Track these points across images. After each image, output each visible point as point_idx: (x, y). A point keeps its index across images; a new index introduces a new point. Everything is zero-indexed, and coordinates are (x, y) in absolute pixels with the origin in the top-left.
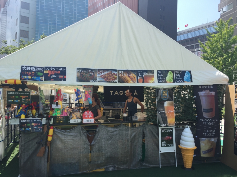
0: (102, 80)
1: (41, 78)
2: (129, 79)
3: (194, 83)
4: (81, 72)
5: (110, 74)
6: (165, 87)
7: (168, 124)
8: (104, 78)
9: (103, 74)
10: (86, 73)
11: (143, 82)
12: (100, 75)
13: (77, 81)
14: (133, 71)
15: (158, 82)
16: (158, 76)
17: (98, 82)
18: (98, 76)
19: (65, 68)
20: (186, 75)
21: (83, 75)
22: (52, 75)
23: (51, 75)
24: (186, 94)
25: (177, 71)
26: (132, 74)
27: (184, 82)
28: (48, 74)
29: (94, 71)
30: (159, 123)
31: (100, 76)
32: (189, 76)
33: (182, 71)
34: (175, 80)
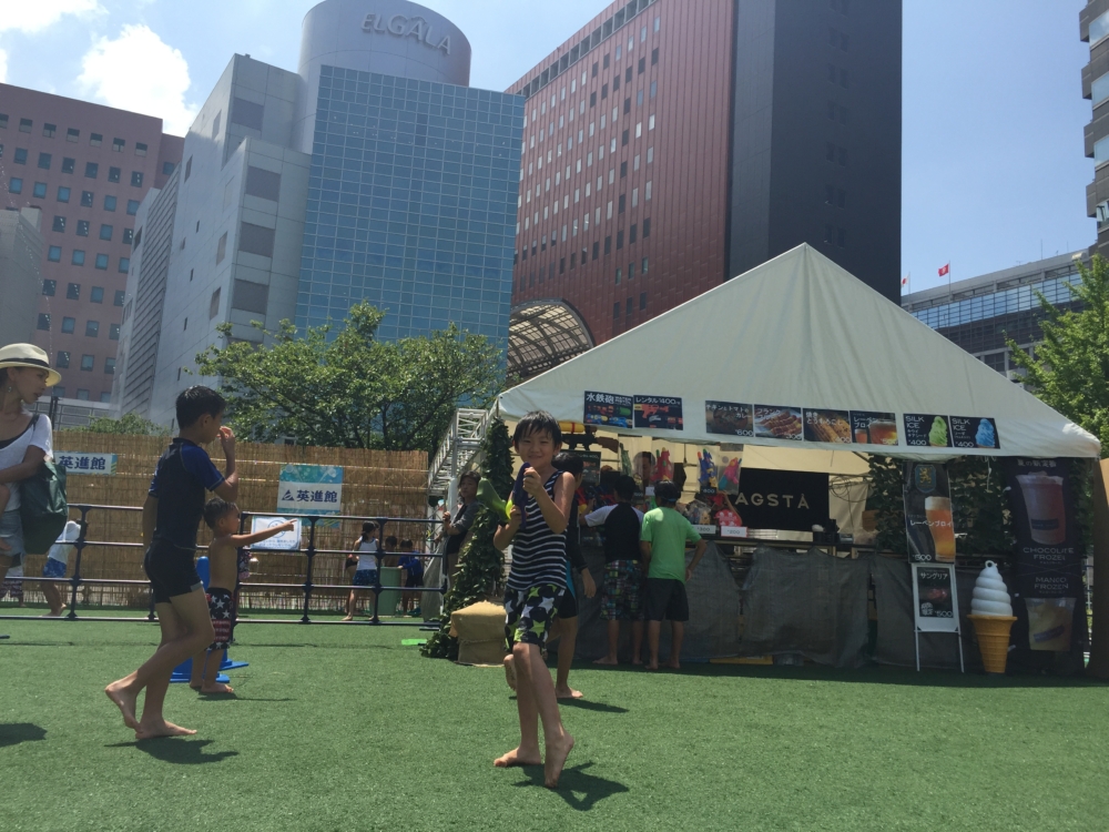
0: (766, 432)
1: (627, 421)
2: (831, 432)
3: (1005, 451)
4: (716, 411)
5: (782, 417)
6: (927, 458)
7: (937, 557)
8: (770, 426)
9: (768, 417)
10: (729, 413)
11: (869, 442)
12: (761, 420)
13: (708, 432)
14: (843, 414)
15: (909, 444)
16: (906, 429)
17: (758, 435)
18: (755, 421)
19: (679, 400)
20: (981, 429)
21: (720, 417)
22: (650, 414)
23: (649, 416)
24: (984, 481)
25: (957, 418)
26: (839, 421)
27: (976, 446)
28: (642, 412)
29: (746, 410)
30: (913, 552)
31: (762, 423)
32: (990, 432)
33: (971, 419)
34: (953, 439)
